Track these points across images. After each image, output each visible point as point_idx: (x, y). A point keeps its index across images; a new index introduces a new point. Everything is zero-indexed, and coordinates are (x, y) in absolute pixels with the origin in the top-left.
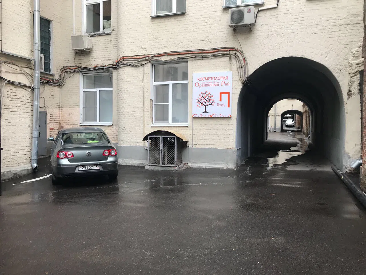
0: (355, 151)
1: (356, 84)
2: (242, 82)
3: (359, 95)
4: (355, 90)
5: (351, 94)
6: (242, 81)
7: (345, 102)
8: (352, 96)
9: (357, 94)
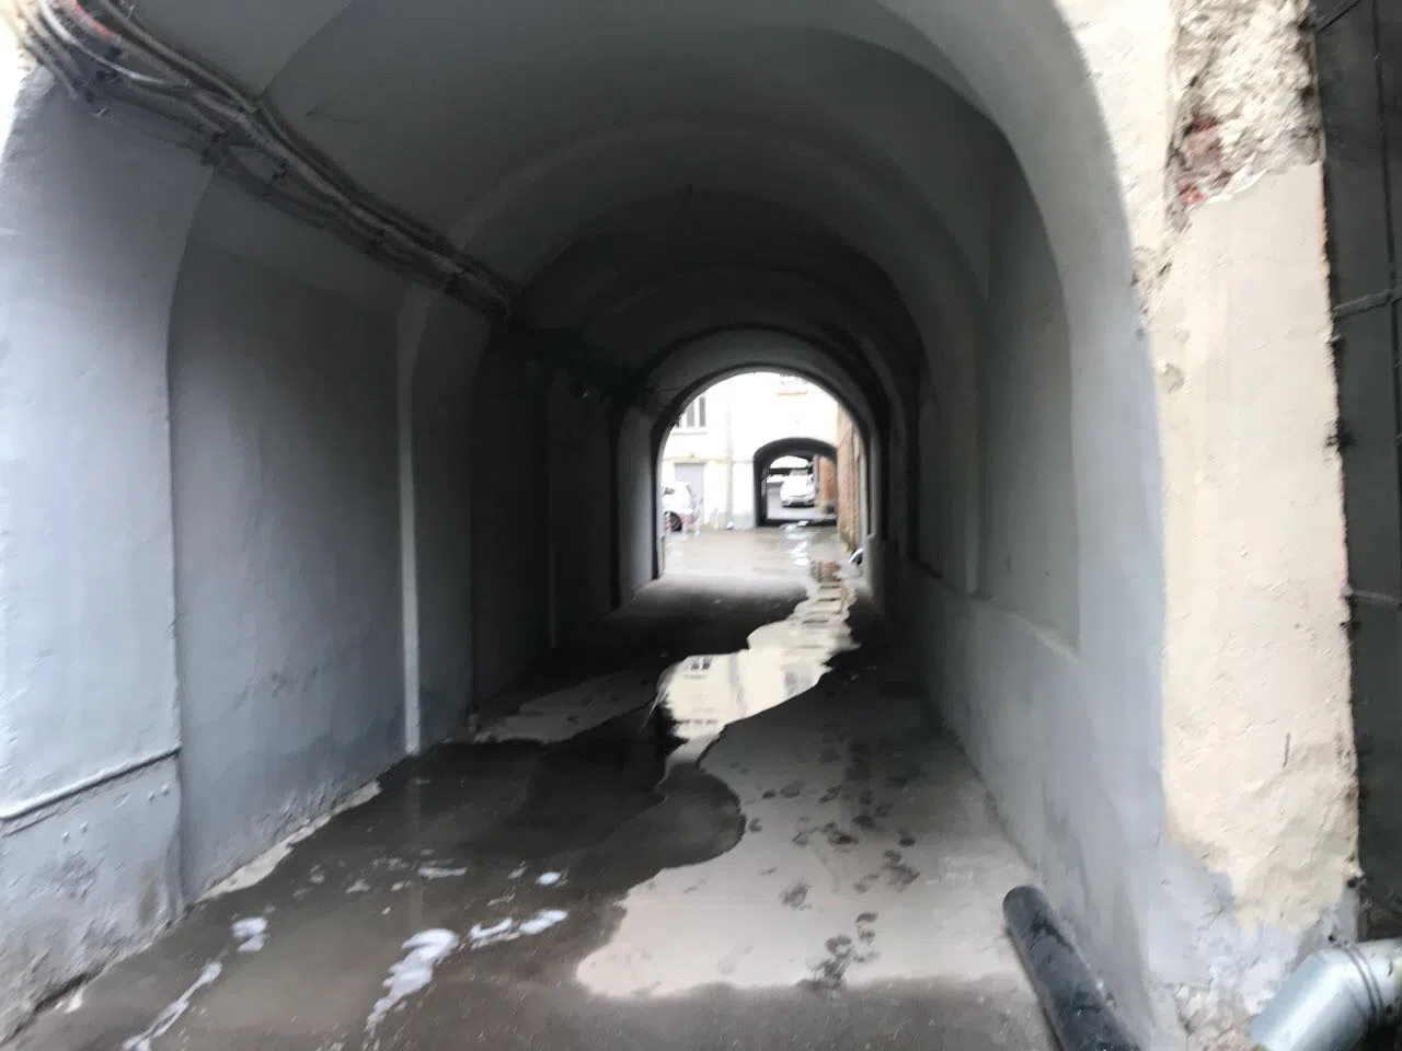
0: (1282, 826)
1: (1269, 28)
2: (22, 26)
3: (1299, 157)
4: (1251, 110)
5: (1215, 148)
6: (21, 15)
7: (1141, 257)
8: (1226, 176)
9: (1282, 153)
